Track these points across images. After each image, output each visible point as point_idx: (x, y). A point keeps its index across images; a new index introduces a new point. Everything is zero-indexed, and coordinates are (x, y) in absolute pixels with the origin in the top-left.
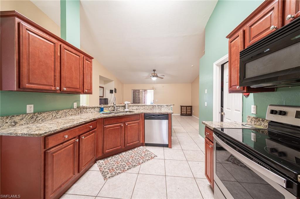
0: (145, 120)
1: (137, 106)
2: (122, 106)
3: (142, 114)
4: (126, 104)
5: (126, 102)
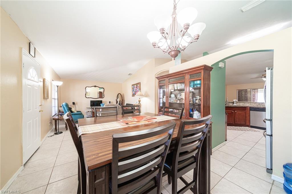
0: (250, 111)
1: (243, 103)
2: (231, 102)
3: (248, 107)
4: (234, 101)
5: (234, 100)
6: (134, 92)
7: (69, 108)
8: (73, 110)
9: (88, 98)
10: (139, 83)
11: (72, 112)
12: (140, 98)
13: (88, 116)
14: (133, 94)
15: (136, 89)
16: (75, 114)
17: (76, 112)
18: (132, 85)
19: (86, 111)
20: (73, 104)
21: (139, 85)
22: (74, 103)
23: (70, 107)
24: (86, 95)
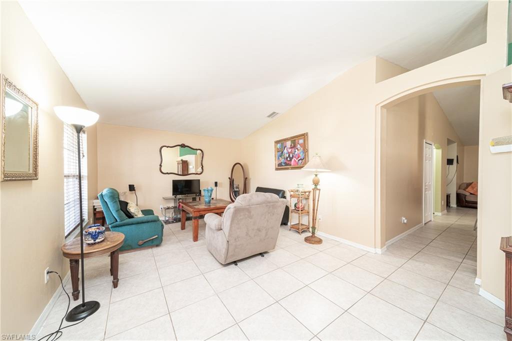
6: (282, 160)
7: (121, 202)
8: (132, 208)
9: (167, 173)
10: (303, 135)
11: (130, 215)
12: (316, 175)
13: (167, 219)
14: (280, 165)
15: (290, 150)
16: (138, 223)
17: (140, 215)
18: (277, 142)
19: (161, 206)
20: (130, 190)
21: (301, 141)
22: (132, 188)
23: (122, 199)
24: (161, 165)
